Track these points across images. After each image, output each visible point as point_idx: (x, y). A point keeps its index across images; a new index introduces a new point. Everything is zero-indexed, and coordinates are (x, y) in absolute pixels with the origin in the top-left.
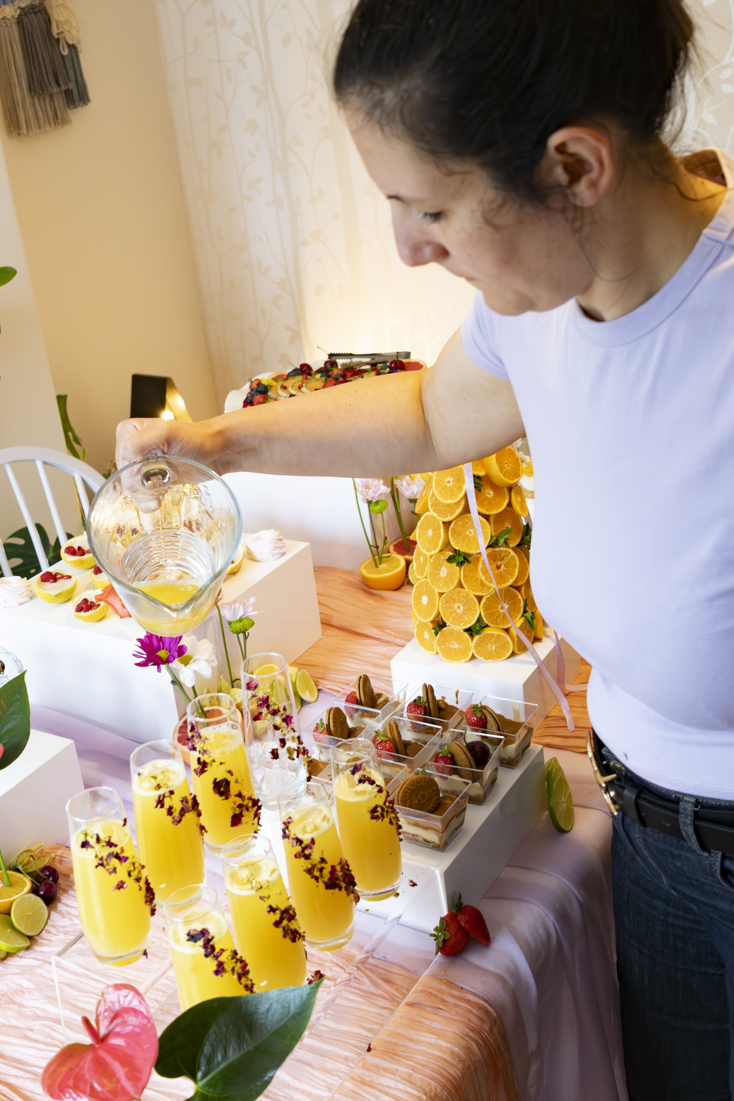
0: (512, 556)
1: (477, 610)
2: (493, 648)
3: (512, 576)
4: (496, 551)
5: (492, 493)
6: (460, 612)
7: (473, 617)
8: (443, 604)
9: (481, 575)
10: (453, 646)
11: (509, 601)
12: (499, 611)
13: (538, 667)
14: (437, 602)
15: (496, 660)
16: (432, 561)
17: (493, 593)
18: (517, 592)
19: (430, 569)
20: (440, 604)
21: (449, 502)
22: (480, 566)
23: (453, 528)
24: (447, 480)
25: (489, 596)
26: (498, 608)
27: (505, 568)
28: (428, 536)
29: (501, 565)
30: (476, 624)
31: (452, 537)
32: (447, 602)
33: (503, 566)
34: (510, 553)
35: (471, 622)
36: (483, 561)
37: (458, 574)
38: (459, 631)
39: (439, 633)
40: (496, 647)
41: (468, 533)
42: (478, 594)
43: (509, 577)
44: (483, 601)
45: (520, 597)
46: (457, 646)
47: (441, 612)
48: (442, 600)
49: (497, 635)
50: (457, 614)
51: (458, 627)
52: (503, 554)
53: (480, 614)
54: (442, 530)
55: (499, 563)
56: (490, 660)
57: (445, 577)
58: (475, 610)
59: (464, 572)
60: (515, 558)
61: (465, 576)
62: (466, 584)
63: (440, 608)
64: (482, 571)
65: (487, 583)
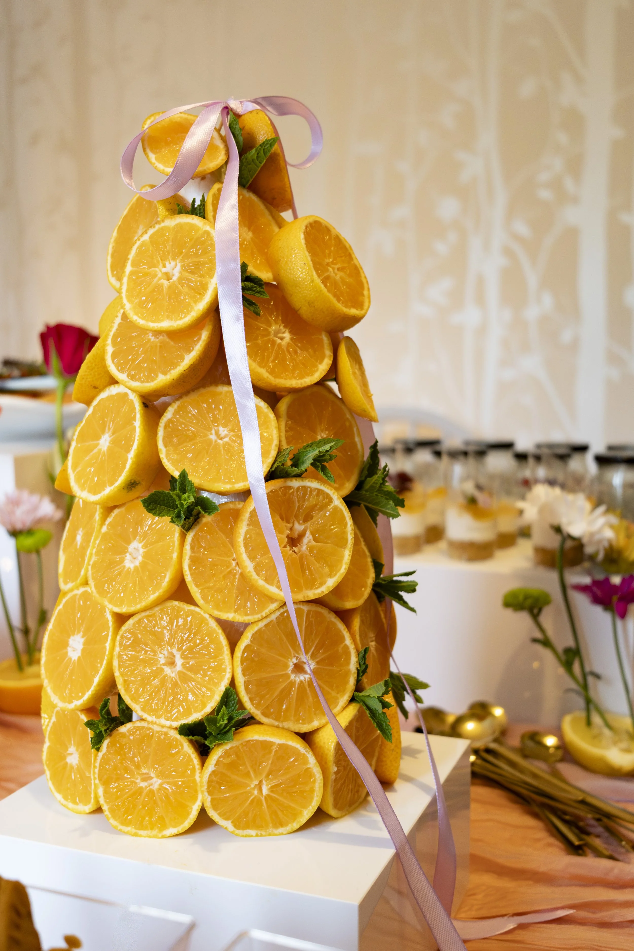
0: (336, 508)
1: (224, 670)
2: (265, 790)
3: (333, 570)
4: (290, 488)
5: (287, 336)
6: (173, 675)
7: (208, 689)
8: (125, 648)
9: (244, 557)
10: (143, 784)
11: (318, 649)
12: (288, 676)
13: (397, 856)
14: (108, 645)
15: (271, 830)
16: (104, 529)
17: (273, 617)
18: (341, 626)
19: (97, 554)
20: (117, 649)
21: (166, 324)
22: (243, 528)
23: (170, 421)
24: (164, 270)
25: (261, 625)
26: (286, 666)
27: (314, 543)
28: (100, 450)
29: (301, 535)
30: (217, 710)
31: (166, 446)
32: (136, 644)
33: (308, 538)
34: (331, 500)
35: (204, 706)
36: (254, 513)
37: (175, 555)
38: (166, 734)
39: (106, 743)
40: (272, 789)
41: (213, 437)
42: (230, 616)
43: (326, 569)
44: (245, 641)
45: (348, 641)
46: (156, 783)
47: (117, 674)
48: (122, 637)
49: (281, 746)
50: (163, 681)
51: (163, 721)
52: (312, 501)
53: (232, 683)
54: (138, 423)
55: (299, 527)
56: (253, 832)
57: (136, 568)
58: (219, 669)
59: (192, 548)
60: (343, 518)
61: (194, 560)
62: (197, 586)
63: (115, 663)
64: (246, 546)
65: (261, 583)
